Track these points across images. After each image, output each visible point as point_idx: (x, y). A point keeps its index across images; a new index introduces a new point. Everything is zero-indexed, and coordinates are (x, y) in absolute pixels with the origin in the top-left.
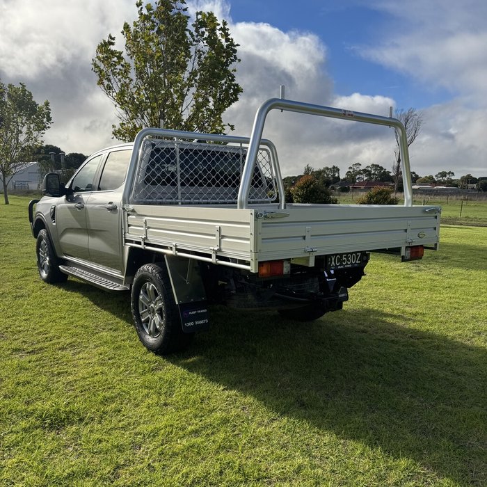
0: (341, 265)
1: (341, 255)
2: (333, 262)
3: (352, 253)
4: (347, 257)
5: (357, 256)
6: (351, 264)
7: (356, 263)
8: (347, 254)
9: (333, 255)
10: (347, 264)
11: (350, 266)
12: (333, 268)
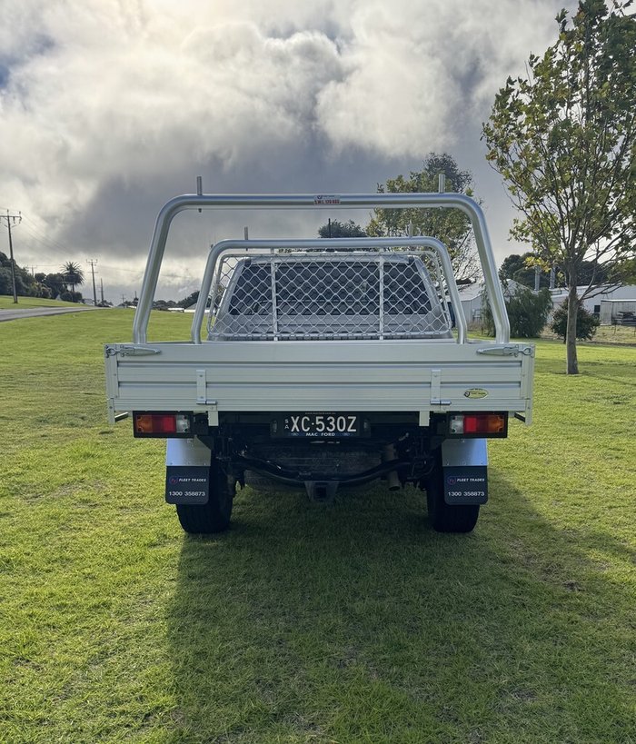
0: (313, 431)
1: (312, 415)
2: (295, 426)
3: (337, 414)
4: (326, 421)
5: (348, 422)
6: (336, 430)
7: (345, 431)
9: (295, 414)
10: (326, 431)
11: (333, 435)
12: (295, 434)
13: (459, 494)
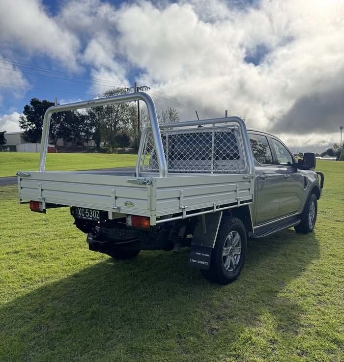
0: (85, 216)
1: (85, 209)
2: (80, 213)
3: (93, 210)
4: (90, 212)
5: (97, 213)
6: (93, 217)
7: (96, 218)
8: (89, 209)
9: (80, 208)
10: (89, 217)
11: (92, 219)
12: (79, 217)
13: (195, 261)
